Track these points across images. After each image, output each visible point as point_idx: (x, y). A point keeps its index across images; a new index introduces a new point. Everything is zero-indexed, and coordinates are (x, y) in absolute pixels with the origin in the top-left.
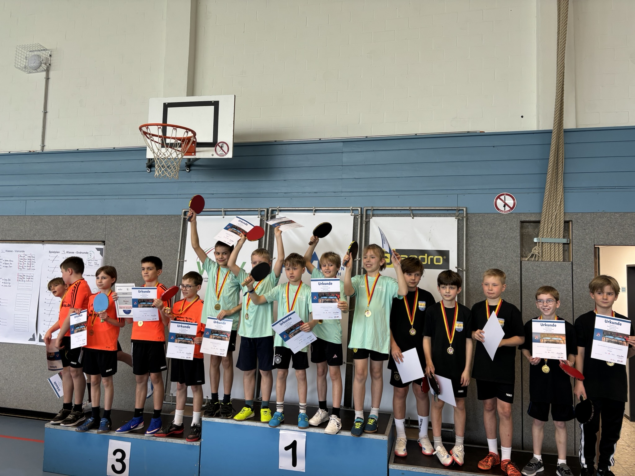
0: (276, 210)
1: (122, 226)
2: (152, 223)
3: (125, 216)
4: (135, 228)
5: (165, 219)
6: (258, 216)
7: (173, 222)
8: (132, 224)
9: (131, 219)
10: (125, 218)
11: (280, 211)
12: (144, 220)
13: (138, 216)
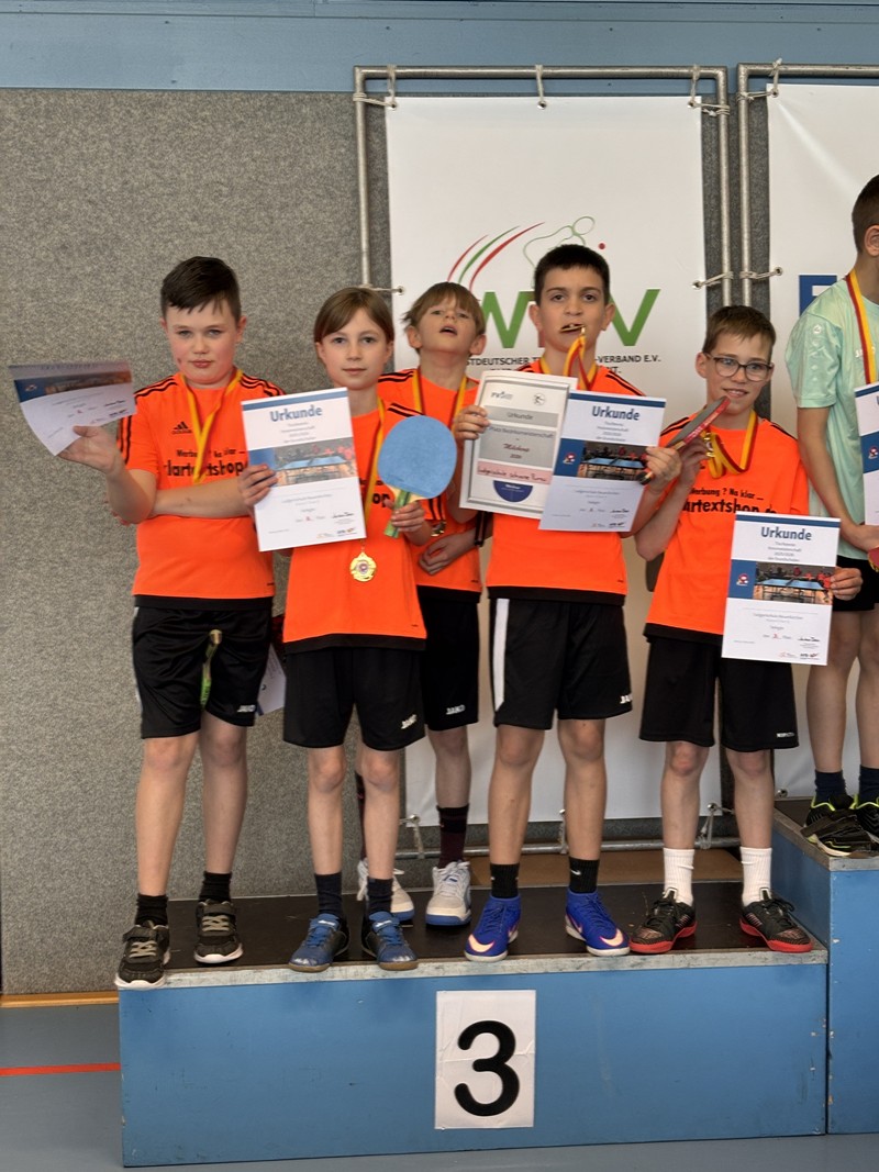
0: (767, 77)
1: (56, 142)
2: (210, 129)
3: (68, 94)
4: (126, 149)
5: (270, 108)
6: (689, 98)
7: (308, 124)
8: (108, 130)
9: (101, 108)
10: (70, 101)
11: (786, 77)
12: (164, 114)
13: (136, 95)
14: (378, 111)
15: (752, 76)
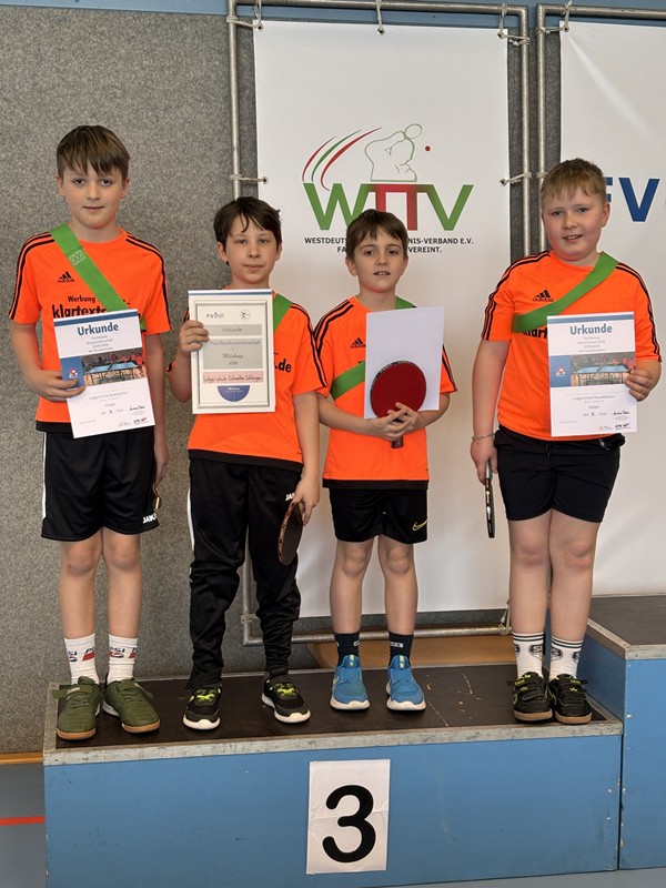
0: (561, 16)
6: (498, 30)
8: (21, 40)
9: (15, 21)
11: (575, 16)
12: (69, 28)
13: (45, 11)
14: (246, 32)
15: (548, 14)
